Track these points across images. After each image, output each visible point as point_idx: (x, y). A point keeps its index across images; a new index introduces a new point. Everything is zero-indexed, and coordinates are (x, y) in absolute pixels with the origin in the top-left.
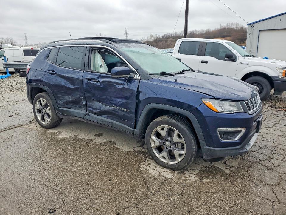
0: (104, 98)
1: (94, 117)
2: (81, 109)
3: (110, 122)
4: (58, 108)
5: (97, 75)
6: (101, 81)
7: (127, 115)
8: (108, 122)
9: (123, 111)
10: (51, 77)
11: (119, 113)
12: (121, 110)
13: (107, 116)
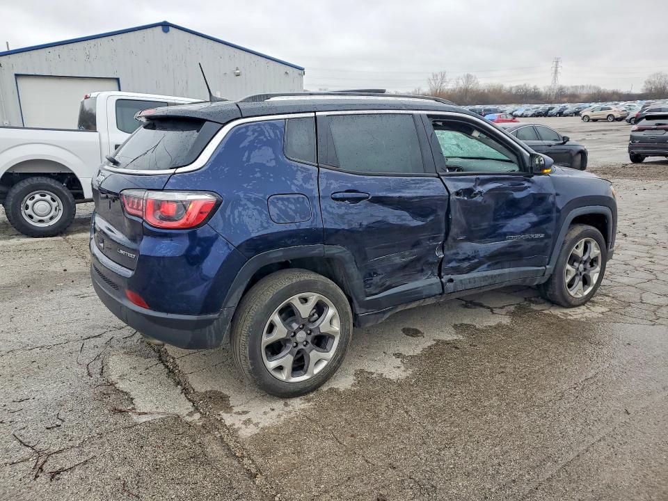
0: (485, 227)
1: (464, 279)
2: (421, 275)
3: (499, 275)
4: (368, 298)
5: (471, 181)
6: (485, 191)
7: (539, 244)
8: (495, 276)
9: (533, 240)
10: (354, 211)
11: (523, 247)
12: (528, 240)
13: (489, 266)
